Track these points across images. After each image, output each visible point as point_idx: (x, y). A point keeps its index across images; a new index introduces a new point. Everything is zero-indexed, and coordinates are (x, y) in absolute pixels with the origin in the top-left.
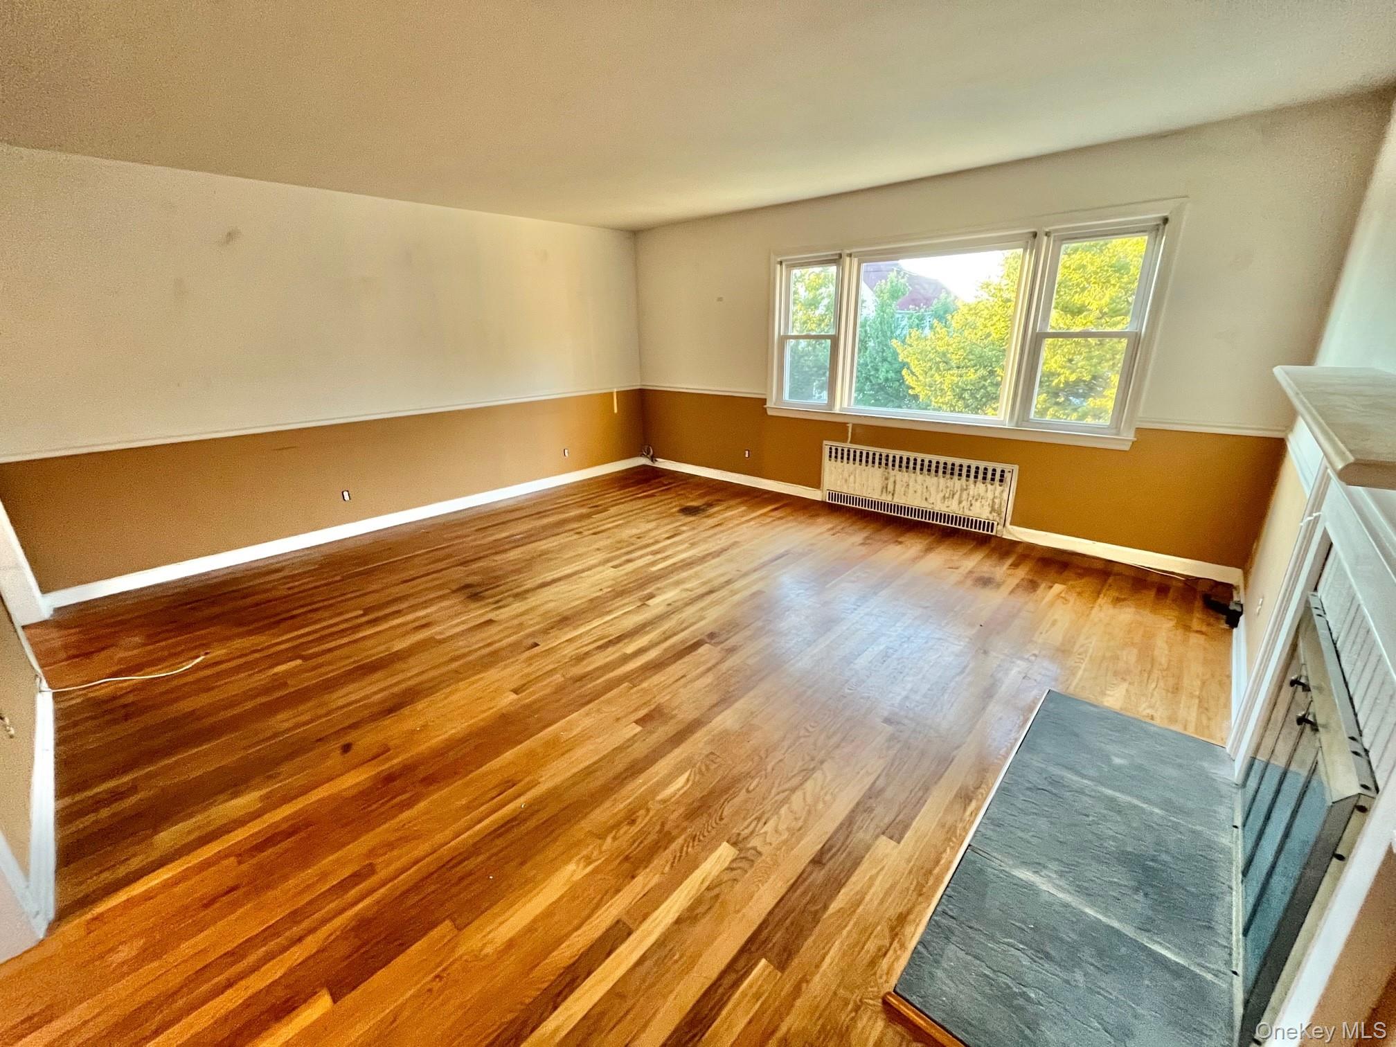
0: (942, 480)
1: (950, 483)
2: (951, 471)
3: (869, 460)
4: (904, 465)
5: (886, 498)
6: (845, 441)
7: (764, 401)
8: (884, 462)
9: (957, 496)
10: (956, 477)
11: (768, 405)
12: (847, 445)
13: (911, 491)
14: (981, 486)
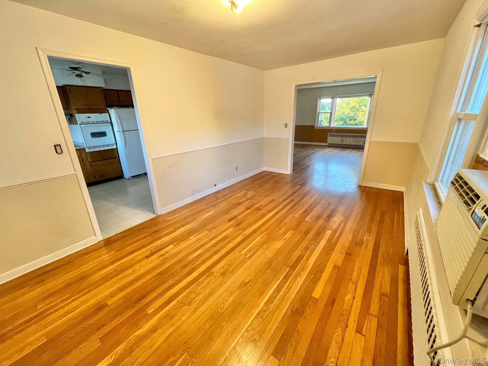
0: (353, 138)
1: (355, 139)
2: (355, 137)
3: (339, 136)
4: (346, 136)
5: (342, 143)
6: (333, 133)
7: (314, 126)
8: (342, 136)
9: (356, 141)
10: (356, 137)
11: (315, 126)
12: (333, 134)
13: (347, 141)
14: (361, 139)
